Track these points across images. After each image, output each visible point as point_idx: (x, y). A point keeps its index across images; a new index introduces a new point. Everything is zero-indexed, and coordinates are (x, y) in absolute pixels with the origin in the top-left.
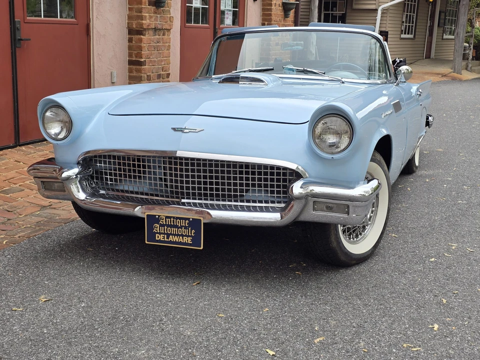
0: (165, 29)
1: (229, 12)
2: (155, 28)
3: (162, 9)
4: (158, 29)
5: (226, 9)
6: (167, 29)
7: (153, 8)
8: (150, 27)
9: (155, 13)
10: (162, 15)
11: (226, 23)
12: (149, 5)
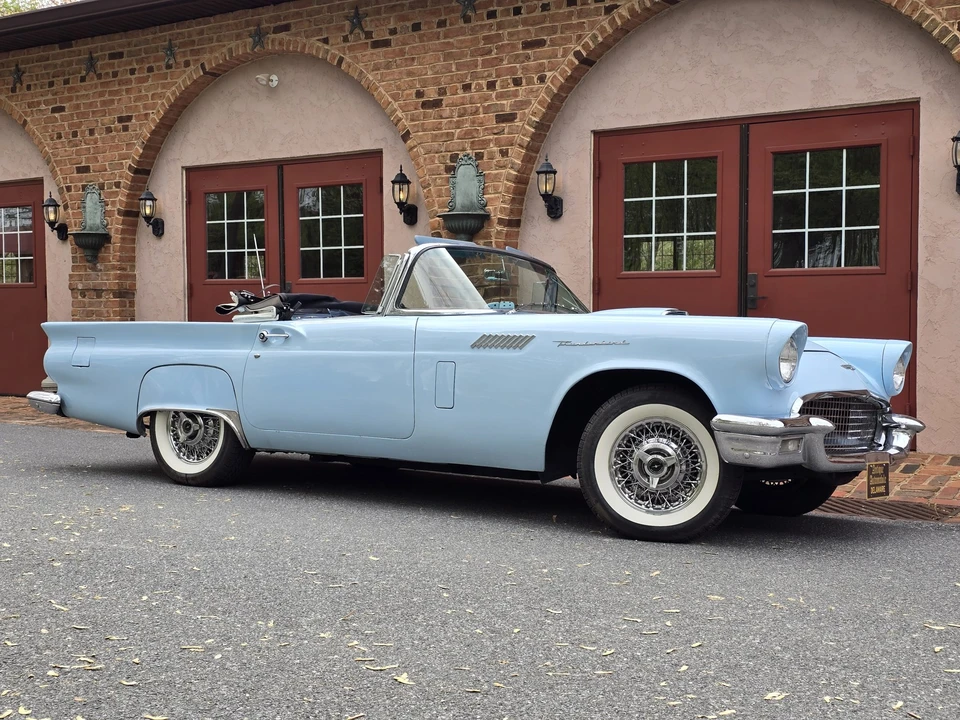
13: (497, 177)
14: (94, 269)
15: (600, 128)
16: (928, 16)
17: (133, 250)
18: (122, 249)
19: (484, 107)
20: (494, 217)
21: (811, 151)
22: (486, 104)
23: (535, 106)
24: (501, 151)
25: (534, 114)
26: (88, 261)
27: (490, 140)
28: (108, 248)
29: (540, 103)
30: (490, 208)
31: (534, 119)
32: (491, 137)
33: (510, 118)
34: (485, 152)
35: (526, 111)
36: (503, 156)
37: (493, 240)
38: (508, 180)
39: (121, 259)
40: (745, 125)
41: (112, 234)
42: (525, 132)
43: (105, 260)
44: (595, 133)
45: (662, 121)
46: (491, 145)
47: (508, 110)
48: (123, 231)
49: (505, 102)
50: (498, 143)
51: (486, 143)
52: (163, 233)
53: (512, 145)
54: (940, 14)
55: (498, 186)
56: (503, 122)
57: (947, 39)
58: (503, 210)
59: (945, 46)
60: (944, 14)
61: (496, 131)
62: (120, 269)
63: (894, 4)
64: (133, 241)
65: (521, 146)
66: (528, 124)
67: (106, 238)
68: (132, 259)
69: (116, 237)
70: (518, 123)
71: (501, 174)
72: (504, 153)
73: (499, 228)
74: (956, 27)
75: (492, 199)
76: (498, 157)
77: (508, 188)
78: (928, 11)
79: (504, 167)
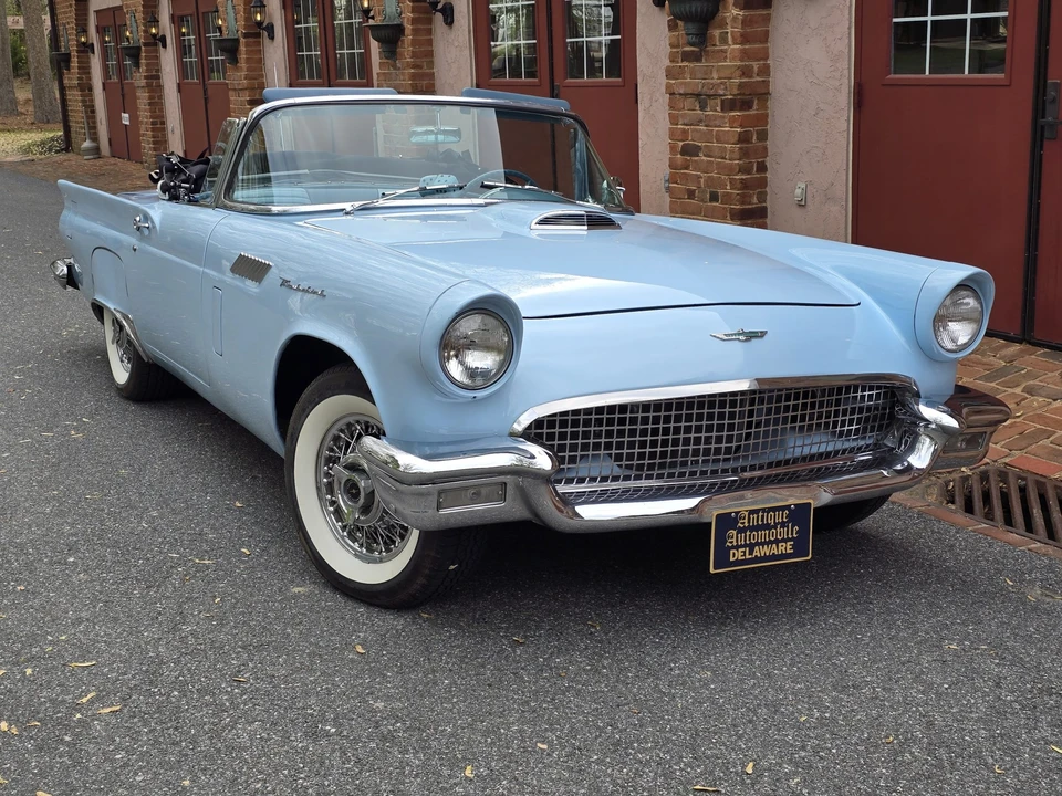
14: (395, 67)
17: (430, 42)
18: (414, 43)
26: (386, 58)
28: (403, 41)
39: (414, 55)
41: (405, 25)
43: (402, 56)
48: (414, 21)
52: (452, 22)
62: (414, 67)
64: (429, 32)
67: (399, 29)
68: (430, 54)
69: (408, 27)
73: (735, 12)
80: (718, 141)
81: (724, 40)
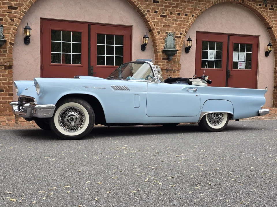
0: (174, 70)
1: (242, 63)
2: (167, 69)
3: (173, 61)
4: (169, 70)
5: (239, 61)
6: (176, 70)
7: (166, 61)
8: (163, 69)
9: (167, 63)
10: (173, 63)
11: (239, 68)
12: (163, 60)
13: (9, 28)
15: (44, 17)
16: (141, 7)
19: (3, 2)
20: (8, 42)
21: (107, 35)
22: (4, 2)
23: (25, 6)
24: (11, 19)
25: (25, 9)
27: (6, 15)
29: (27, 5)
30: (6, 39)
31: (25, 10)
32: (6, 14)
33: (15, 8)
34: (4, 19)
35: (22, 7)
36: (12, 21)
37: (7, 50)
38: (14, 29)
40: (89, 24)
42: (21, 14)
44: (41, 18)
45: (65, 19)
46: (6, 16)
47: (13, 5)
49: (12, 2)
50: (9, 16)
51: (5, 15)
53: (16, 18)
54: (143, 7)
55: (10, 31)
56: (11, 9)
57: (144, 13)
58: (11, 40)
59: (144, 15)
60: (144, 7)
61: (8, 12)
63: (133, 2)
65: (19, 19)
66: (22, 12)
70: (18, 10)
71: (11, 27)
72: (12, 20)
74: (146, 11)
75: (7, 35)
76: (9, 21)
77: (14, 32)
78: (141, 6)
79: (13, 25)
80: (3, 77)
81: (6, 52)
